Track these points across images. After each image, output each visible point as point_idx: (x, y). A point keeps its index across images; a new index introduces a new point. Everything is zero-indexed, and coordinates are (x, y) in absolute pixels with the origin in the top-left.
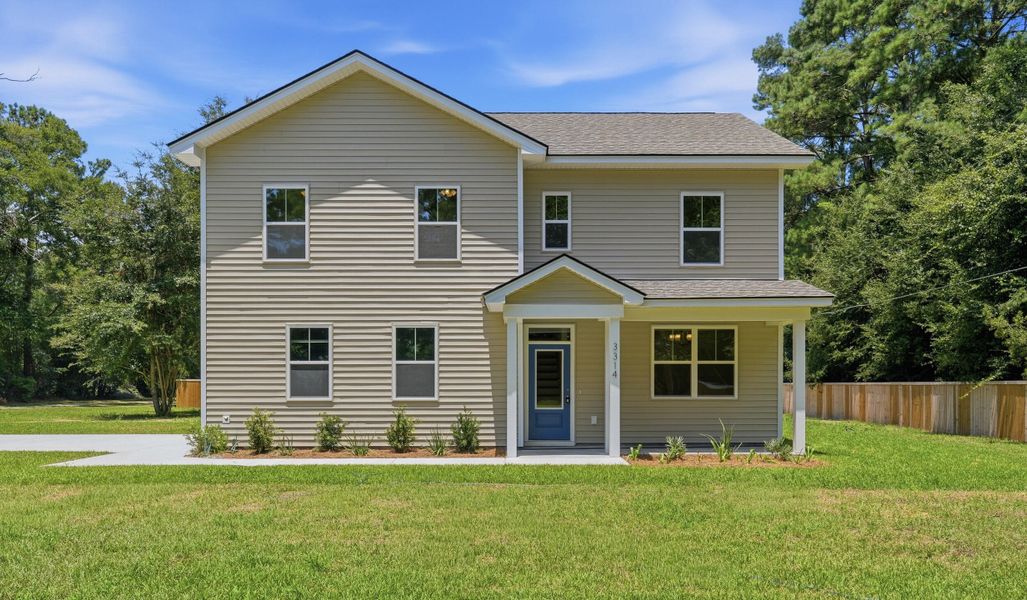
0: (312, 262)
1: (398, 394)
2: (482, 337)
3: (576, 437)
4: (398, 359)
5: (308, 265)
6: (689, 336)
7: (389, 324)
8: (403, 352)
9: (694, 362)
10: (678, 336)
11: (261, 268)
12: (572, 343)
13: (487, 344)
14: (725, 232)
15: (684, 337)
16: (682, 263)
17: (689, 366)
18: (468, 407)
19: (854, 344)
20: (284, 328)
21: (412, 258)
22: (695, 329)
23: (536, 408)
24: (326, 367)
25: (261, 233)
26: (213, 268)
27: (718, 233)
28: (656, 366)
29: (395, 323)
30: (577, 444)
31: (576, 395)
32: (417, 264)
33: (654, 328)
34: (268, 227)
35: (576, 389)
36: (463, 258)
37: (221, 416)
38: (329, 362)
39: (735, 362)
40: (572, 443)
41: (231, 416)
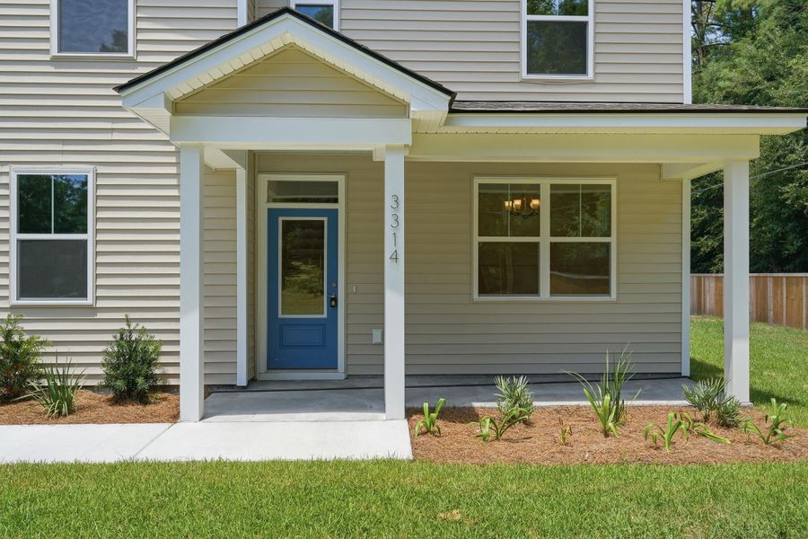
1: (21, 293)
3: (347, 366)
4: (22, 229)
6: (535, 202)
8: (30, 218)
9: (545, 240)
10: (518, 202)
12: (341, 207)
14: (596, 23)
15: (526, 204)
16: (524, 75)
17: (536, 245)
18: (132, 315)
19: (708, 233)
21: (47, 51)
22: (545, 184)
23: (280, 316)
27: (585, 24)
28: (482, 246)
29: (14, 166)
30: (348, 377)
31: (347, 294)
32: (55, 60)
33: (478, 181)
35: (347, 284)
36: (138, 53)
39: (613, 240)
40: (339, 374)
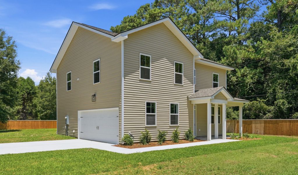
0: (152, 81)
1: (171, 124)
2: (187, 107)
3: (197, 135)
4: (171, 113)
5: (150, 82)
7: (169, 102)
8: (172, 111)
11: (139, 81)
13: (188, 109)
20: (145, 102)
21: (174, 83)
24: (154, 115)
25: (139, 70)
26: (126, 80)
30: (197, 137)
31: (197, 124)
32: (175, 85)
34: (141, 68)
35: (197, 122)
36: (184, 85)
37: (128, 132)
38: (156, 114)
41: (131, 132)
